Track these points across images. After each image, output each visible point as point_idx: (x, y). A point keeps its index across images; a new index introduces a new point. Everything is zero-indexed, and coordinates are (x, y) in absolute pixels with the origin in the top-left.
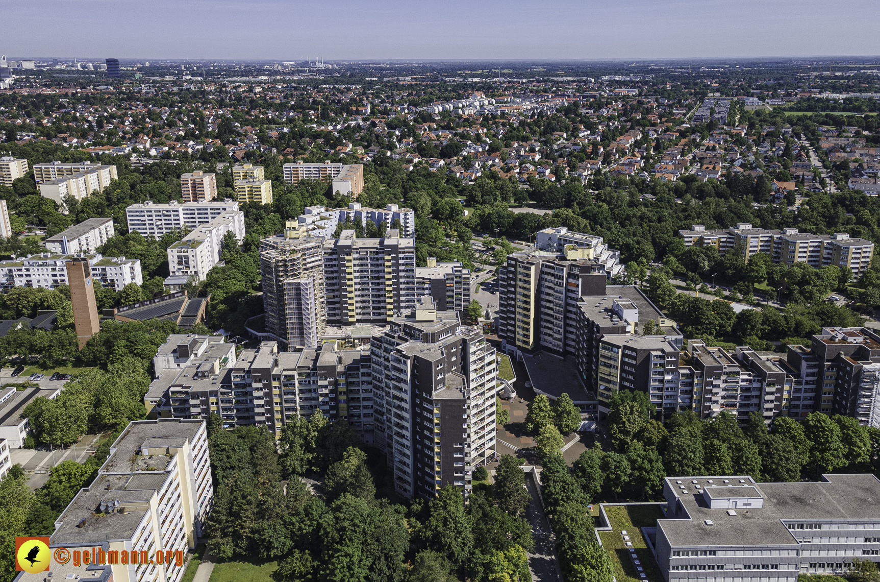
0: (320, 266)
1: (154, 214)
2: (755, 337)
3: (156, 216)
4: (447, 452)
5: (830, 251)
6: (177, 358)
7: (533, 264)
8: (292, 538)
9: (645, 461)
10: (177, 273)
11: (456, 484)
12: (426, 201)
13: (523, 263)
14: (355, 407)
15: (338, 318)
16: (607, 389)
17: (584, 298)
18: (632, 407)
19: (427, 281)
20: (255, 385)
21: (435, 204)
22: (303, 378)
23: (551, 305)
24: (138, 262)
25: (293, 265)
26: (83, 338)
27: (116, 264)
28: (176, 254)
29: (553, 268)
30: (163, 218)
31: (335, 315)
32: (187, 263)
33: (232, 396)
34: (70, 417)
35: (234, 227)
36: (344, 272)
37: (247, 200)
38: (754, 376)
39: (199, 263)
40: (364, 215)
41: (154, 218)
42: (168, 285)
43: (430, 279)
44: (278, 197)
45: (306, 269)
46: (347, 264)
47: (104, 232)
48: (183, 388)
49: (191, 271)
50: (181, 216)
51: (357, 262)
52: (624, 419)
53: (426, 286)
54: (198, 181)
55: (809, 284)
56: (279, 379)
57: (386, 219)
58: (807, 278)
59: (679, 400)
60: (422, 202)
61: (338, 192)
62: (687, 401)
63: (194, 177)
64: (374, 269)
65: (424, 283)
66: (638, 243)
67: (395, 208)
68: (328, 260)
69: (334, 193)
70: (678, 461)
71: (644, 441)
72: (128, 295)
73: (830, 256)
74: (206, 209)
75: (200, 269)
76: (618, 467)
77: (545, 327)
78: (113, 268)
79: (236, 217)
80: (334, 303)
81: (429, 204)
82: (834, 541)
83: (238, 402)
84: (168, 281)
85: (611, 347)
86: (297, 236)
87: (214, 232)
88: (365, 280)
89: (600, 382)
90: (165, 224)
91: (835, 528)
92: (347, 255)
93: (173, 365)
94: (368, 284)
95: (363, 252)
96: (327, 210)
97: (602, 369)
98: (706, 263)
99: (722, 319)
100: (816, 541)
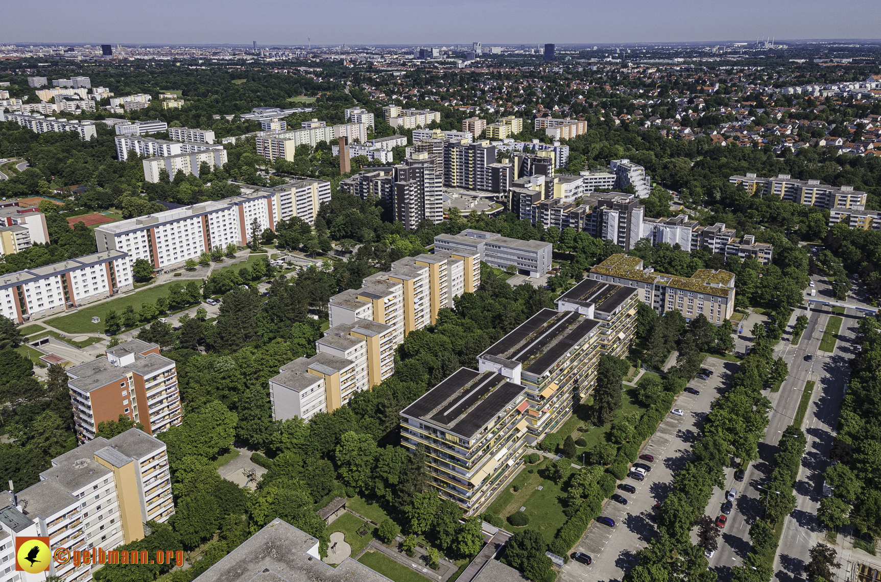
4: (400, 207)
20: (364, 183)
24: (391, 153)
37: (491, 136)
54: (472, 123)
82: (506, 256)
88: (461, 164)
91: (505, 250)
96: (515, 142)
100: (499, 255)
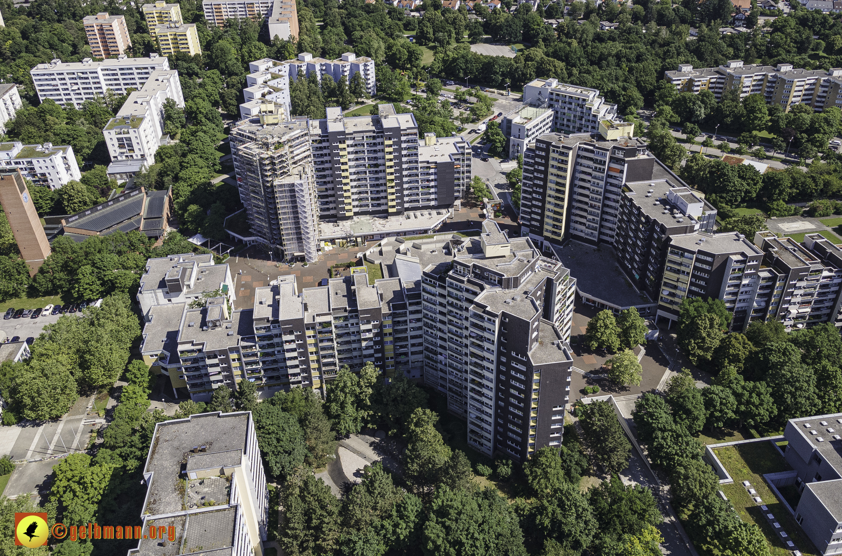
0: (309, 156)
1: (67, 77)
2: (781, 201)
3: (70, 79)
4: (545, 416)
5: (826, 89)
6: (167, 293)
7: (570, 149)
8: (386, 543)
9: (754, 395)
10: (119, 158)
11: (551, 444)
12: (379, 44)
13: (559, 147)
14: (402, 347)
15: (332, 212)
16: (671, 294)
17: (630, 184)
18: (712, 320)
19: (432, 166)
20: (284, 337)
21: (389, 48)
22: (341, 322)
23: (586, 192)
24: (70, 150)
25: (282, 162)
26: (33, 264)
27: (43, 155)
28: (115, 137)
29: (592, 152)
30: (79, 81)
31: (328, 209)
32: (130, 145)
33: (257, 349)
34: (55, 389)
35: (172, 91)
36: (338, 162)
37: (172, 50)
38: (836, 272)
39: (145, 144)
40: (318, 68)
41: (68, 81)
42: (113, 174)
43: (436, 163)
44: (207, 46)
45: (294, 163)
46: (341, 153)
47: (9, 102)
48: (193, 345)
49: (137, 154)
50: (102, 79)
51: (351, 149)
52: (704, 335)
53: (432, 171)
54: (106, 27)
55: (818, 132)
56: (313, 328)
57: (344, 71)
58: (817, 125)
59: (755, 304)
60: (376, 45)
61: (276, 37)
62: (763, 304)
63: (100, 21)
64: (371, 155)
65: (429, 168)
66: (624, 89)
67: (352, 57)
68: (317, 149)
69: (272, 38)
70: (791, 393)
71: (729, 359)
72: (70, 196)
73: (825, 94)
74: (131, 69)
75: (146, 151)
76: (725, 405)
77: (577, 215)
78: (41, 160)
79: (172, 80)
80: (327, 196)
81: (383, 46)
83: (265, 355)
84: (112, 168)
85: (681, 251)
86: (275, 121)
87: (152, 102)
88: (362, 169)
89: (663, 287)
90: (84, 88)
92: (340, 143)
93: (163, 300)
94: (365, 173)
95: (358, 137)
96: (275, 65)
97: (667, 274)
98: (703, 110)
99: (748, 184)
